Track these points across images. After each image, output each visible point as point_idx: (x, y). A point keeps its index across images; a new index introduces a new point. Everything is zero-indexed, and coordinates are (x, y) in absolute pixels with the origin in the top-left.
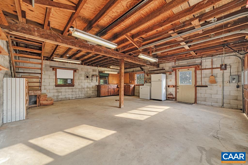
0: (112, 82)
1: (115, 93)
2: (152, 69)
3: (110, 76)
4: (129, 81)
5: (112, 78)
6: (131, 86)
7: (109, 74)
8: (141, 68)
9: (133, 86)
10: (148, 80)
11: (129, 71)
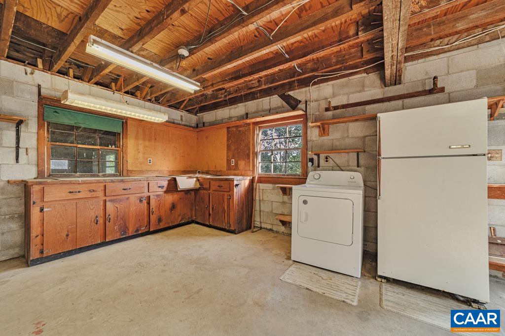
0: (141, 164)
1: (153, 218)
2: (351, 96)
3: (131, 130)
4: (228, 161)
5: (145, 147)
6: (235, 183)
7: (124, 121)
8: (287, 99)
9: (242, 183)
10: (322, 156)
11: (227, 116)
